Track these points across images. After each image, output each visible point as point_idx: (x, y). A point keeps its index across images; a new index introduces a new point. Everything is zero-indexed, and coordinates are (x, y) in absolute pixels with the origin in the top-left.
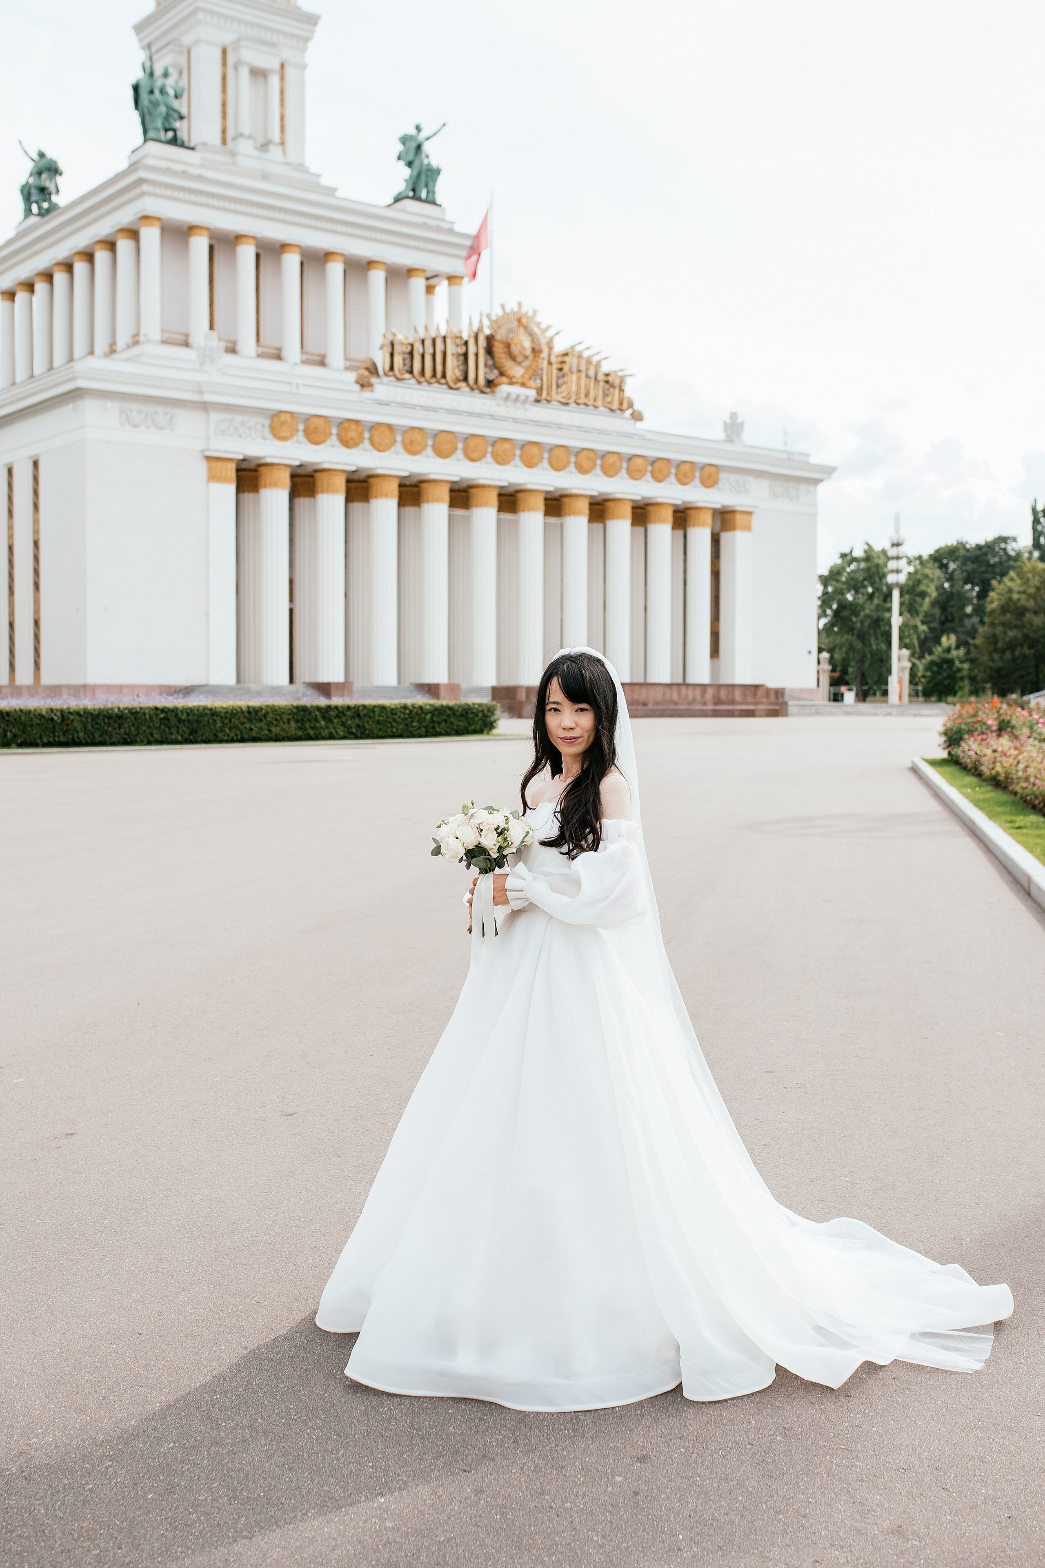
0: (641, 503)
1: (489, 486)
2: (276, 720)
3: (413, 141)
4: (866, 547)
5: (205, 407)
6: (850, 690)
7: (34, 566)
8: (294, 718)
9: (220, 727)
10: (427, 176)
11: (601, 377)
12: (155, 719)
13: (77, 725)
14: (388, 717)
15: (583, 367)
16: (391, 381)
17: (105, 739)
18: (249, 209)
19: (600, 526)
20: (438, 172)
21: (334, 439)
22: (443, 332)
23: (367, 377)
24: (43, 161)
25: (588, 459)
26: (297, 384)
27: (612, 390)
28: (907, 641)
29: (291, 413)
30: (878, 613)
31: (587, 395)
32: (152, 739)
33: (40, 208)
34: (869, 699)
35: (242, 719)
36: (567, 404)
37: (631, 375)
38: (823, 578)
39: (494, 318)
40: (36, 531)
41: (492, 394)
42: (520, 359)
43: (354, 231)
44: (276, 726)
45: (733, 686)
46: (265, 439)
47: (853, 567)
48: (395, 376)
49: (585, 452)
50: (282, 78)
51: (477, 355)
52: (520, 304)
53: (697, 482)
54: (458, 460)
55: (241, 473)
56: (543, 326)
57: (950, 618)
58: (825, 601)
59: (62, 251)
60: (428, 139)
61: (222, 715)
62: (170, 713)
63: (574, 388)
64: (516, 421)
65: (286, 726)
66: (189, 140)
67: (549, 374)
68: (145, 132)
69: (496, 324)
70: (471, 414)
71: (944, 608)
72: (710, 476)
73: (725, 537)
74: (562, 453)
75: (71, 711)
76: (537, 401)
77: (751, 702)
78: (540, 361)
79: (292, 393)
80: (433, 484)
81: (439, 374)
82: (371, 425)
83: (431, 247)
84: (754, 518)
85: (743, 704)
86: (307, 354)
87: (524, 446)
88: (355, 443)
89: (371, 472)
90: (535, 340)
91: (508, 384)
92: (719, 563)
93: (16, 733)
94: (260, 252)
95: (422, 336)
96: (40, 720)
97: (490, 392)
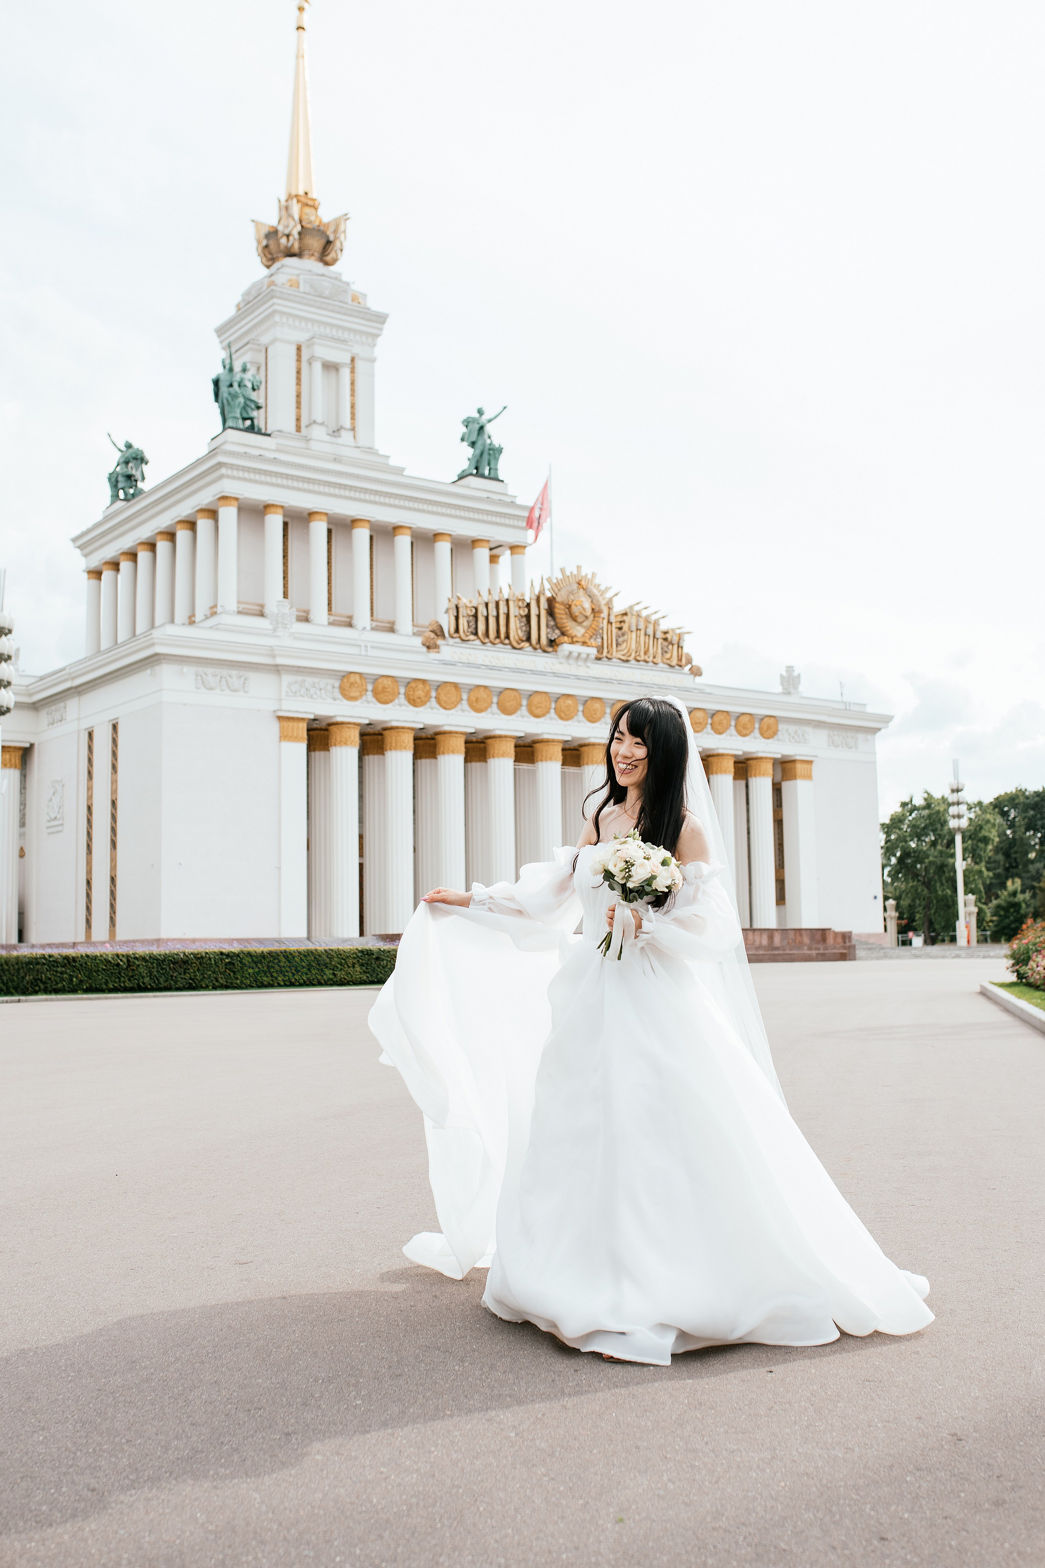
1: (553, 741)
4: (924, 796)
5: (277, 669)
6: (918, 935)
7: (112, 824)
8: (358, 961)
10: (489, 454)
11: (659, 635)
15: (642, 626)
16: (456, 643)
17: (170, 984)
18: (321, 489)
20: (500, 450)
21: (401, 699)
22: (506, 597)
23: (433, 639)
24: (130, 451)
26: (366, 647)
27: (670, 647)
28: (972, 886)
29: (360, 674)
30: (943, 859)
31: (645, 653)
33: (126, 494)
34: (934, 943)
36: (628, 661)
37: (688, 633)
38: (885, 826)
39: (555, 581)
40: (114, 792)
41: (554, 653)
42: (580, 619)
43: (421, 506)
45: (800, 930)
46: (335, 699)
47: (913, 815)
48: (460, 637)
50: (352, 370)
51: (539, 616)
52: (578, 567)
53: (756, 733)
54: (522, 716)
55: (311, 733)
56: (602, 588)
57: (1014, 865)
58: (888, 850)
59: (145, 532)
60: (489, 421)
63: (633, 646)
64: (578, 678)
65: (351, 970)
67: (609, 633)
68: (224, 421)
69: (557, 586)
70: (533, 672)
71: (1007, 855)
72: (769, 728)
73: (786, 786)
75: (137, 956)
76: (598, 659)
77: (819, 946)
78: (600, 620)
79: (361, 655)
80: (498, 740)
81: (503, 635)
82: (438, 684)
83: (494, 519)
84: (815, 767)
85: (810, 949)
86: (376, 621)
87: (586, 701)
88: (422, 702)
89: (438, 730)
90: (593, 601)
91: (569, 643)
92: (781, 811)
93: (82, 979)
94: (331, 527)
95: (486, 600)
96: (106, 965)
97: (552, 651)
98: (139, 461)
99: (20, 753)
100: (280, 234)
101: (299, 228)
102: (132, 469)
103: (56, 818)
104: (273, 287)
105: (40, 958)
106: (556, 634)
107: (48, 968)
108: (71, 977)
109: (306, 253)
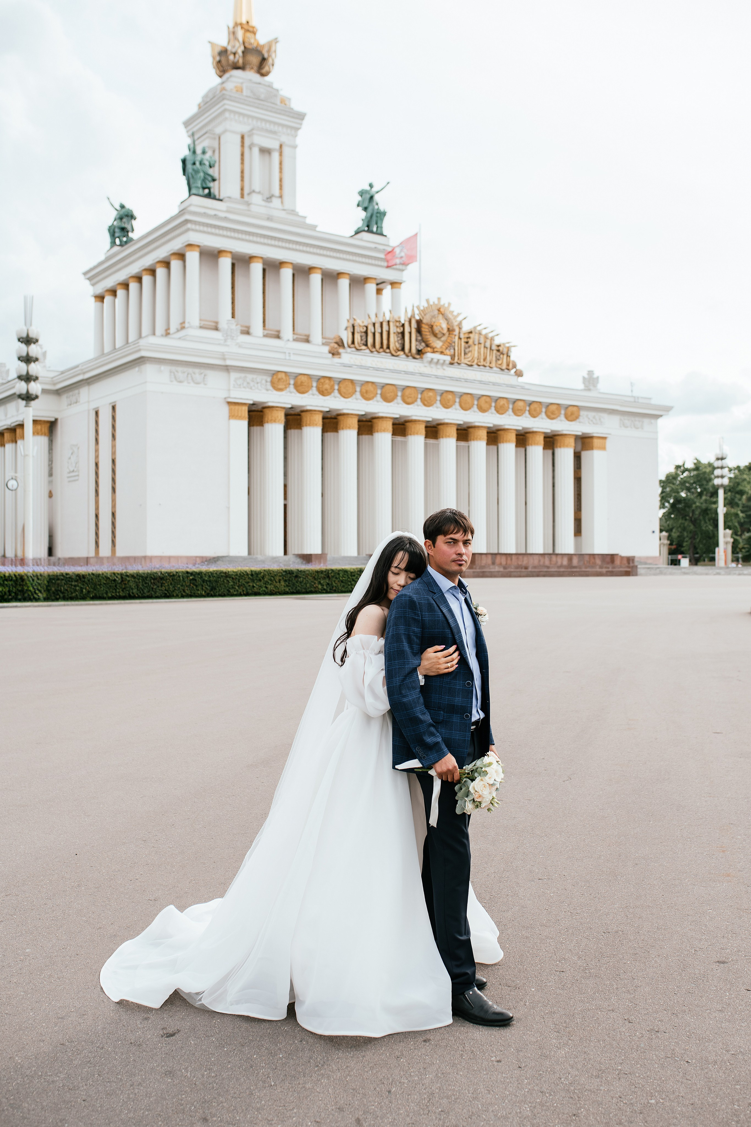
0: (522, 432)
1: (419, 421)
2: (271, 580)
3: (368, 194)
4: (696, 462)
5: (227, 369)
6: (685, 557)
7: (112, 476)
8: (283, 578)
9: (232, 585)
10: (377, 217)
11: (494, 347)
12: (186, 579)
13: (132, 584)
14: (349, 578)
15: (482, 341)
16: (352, 351)
17: (151, 594)
18: (258, 239)
19: (495, 447)
20: (384, 214)
21: (314, 390)
22: (388, 319)
23: (336, 348)
24: (123, 210)
25: (486, 402)
26: (290, 354)
27: (502, 356)
28: (730, 524)
29: (285, 373)
30: (707, 505)
31: (485, 360)
32: (184, 594)
33: (121, 241)
34: (699, 564)
35: (247, 580)
36: (471, 366)
37: (514, 346)
38: (662, 482)
39: (422, 308)
40: (114, 453)
41: (421, 359)
42: (439, 336)
43: (328, 253)
44: (271, 584)
45: (594, 555)
46: (267, 390)
47: (686, 474)
48: (355, 347)
49: (484, 398)
50: (281, 154)
51: (410, 333)
52: (439, 299)
53: (562, 417)
54: (398, 404)
55: (251, 413)
56: (455, 313)
58: (664, 498)
59: (134, 269)
60: (377, 192)
61: (233, 577)
62: (196, 576)
63: (476, 355)
64: (437, 377)
65: (278, 584)
66: (219, 196)
67: (459, 345)
69: (423, 312)
70: (406, 373)
72: (572, 414)
73: (585, 454)
74: (468, 398)
75: (128, 574)
76: (451, 364)
77: (608, 566)
78: (453, 337)
79: (286, 359)
80: (381, 420)
81: (385, 346)
82: (340, 380)
83: (380, 263)
84: (609, 441)
85: (601, 567)
86: (297, 334)
87: (443, 393)
88: (328, 392)
89: (339, 412)
90: (449, 323)
91: (432, 353)
92: (580, 472)
93: (89, 590)
94: (265, 267)
95: (374, 321)
96: (106, 581)
97: (420, 358)
99: (48, 425)
100: (229, 52)
101: (242, 48)
103: (73, 471)
104: (224, 92)
105: (60, 576)
106: (422, 346)
107: (66, 583)
108: (82, 589)
109: (248, 67)
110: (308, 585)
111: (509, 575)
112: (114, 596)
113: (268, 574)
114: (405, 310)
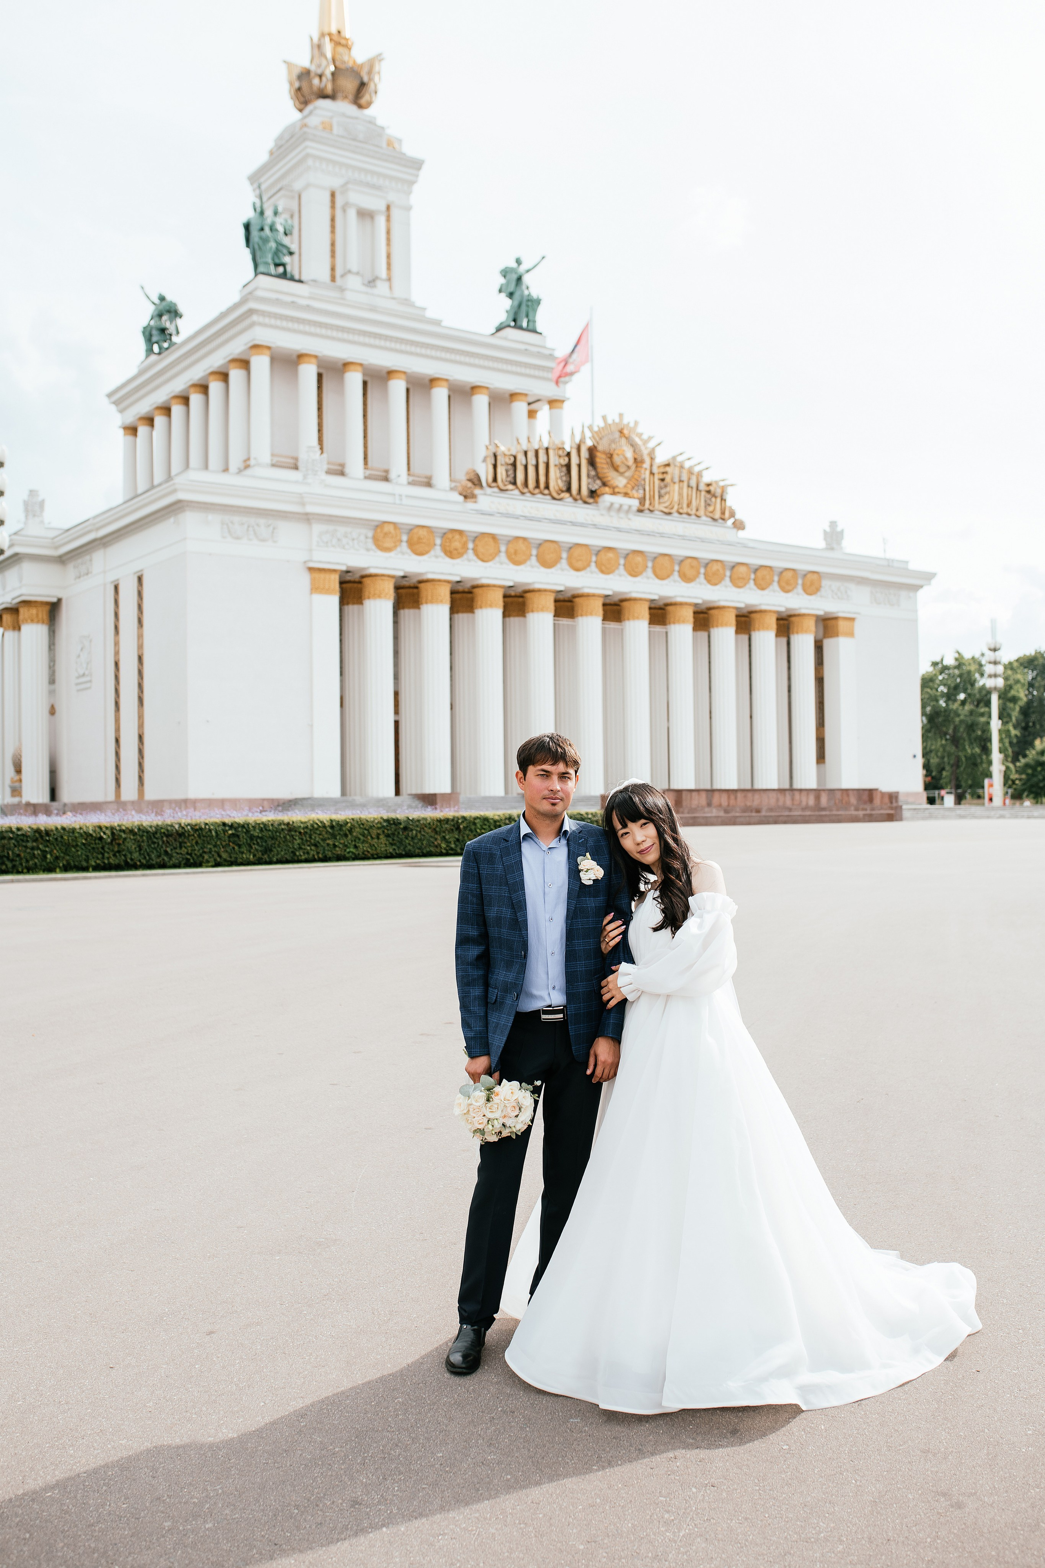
0: (745, 611)
1: (594, 595)
2: (364, 835)
4: (957, 655)
5: (307, 518)
6: (947, 793)
7: (138, 681)
8: (383, 832)
9: (299, 845)
10: (528, 306)
11: (702, 487)
12: (222, 836)
13: (130, 845)
15: (685, 477)
16: (494, 492)
17: (163, 859)
18: (356, 338)
19: (705, 634)
20: (538, 302)
21: (438, 550)
22: (546, 445)
23: (471, 488)
24: (164, 303)
25: (692, 567)
26: (400, 496)
27: (713, 499)
28: (1005, 746)
29: (394, 524)
30: (972, 718)
31: (689, 505)
32: (217, 860)
33: (160, 348)
35: (324, 835)
36: (670, 514)
37: (732, 485)
39: (596, 429)
40: (140, 647)
41: (595, 504)
42: (622, 469)
43: (458, 358)
44: (364, 842)
45: (847, 790)
46: (368, 550)
47: (946, 674)
48: (498, 487)
49: (689, 560)
50: (388, 219)
51: (579, 466)
52: (621, 415)
53: (799, 589)
54: (562, 570)
55: (344, 586)
56: (645, 437)
59: (178, 385)
60: (528, 271)
63: (676, 498)
64: (619, 530)
66: (300, 275)
67: (652, 484)
68: (256, 266)
69: (598, 435)
70: (573, 524)
72: (812, 583)
73: (828, 643)
74: (665, 562)
75: (124, 828)
76: (640, 511)
77: (865, 806)
78: (643, 471)
79: (395, 504)
80: (537, 594)
81: (542, 485)
82: (475, 535)
83: (532, 372)
84: (857, 624)
85: (857, 809)
86: (413, 476)
87: (628, 555)
88: (459, 553)
89: (475, 583)
90: (637, 451)
91: (611, 494)
92: (822, 669)
93: (58, 854)
94: (367, 379)
95: (525, 448)
96: (86, 840)
97: (593, 503)
98: (173, 315)
99: (48, 608)
100: (312, 75)
101: (332, 68)
102: (165, 321)
103: (84, 675)
104: (305, 129)
106: (597, 484)
107: (16, 843)
108: (44, 853)
109: (339, 95)
110: (425, 842)
111: (733, 822)
112: (99, 864)
113: (359, 825)
114: (570, 432)
